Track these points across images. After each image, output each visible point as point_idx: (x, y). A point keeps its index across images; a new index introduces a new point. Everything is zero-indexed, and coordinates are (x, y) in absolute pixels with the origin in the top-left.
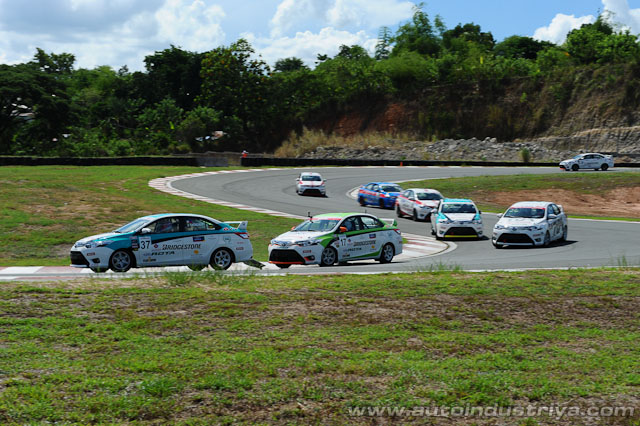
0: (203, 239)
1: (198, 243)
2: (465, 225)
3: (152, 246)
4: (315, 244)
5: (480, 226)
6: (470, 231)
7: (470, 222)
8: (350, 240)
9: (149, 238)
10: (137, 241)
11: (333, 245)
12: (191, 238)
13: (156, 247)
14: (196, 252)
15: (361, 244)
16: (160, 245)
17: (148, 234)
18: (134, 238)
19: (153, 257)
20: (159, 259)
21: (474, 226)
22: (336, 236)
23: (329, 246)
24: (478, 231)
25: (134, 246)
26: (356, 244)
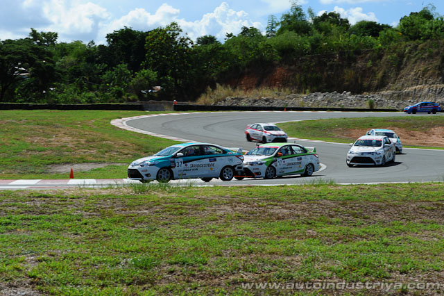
0: (215, 160)
1: (213, 163)
3: (183, 165)
4: (261, 164)
8: (284, 161)
9: (181, 160)
10: (174, 162)
11: (273, 165)
12: (208, 159)
13: (186, 165)
14: (211, 169)
15: (292, 164)
16: (189, 164)
17: (181, 157)
18: (172, 159)
19: (185, 172)
20: (188, 174)
22: (275, 159)
23: (270, 166)
25: (172, 165)
26: (289, 164)
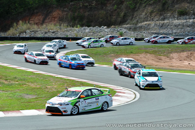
2: (154, 83)
4: (68, 104)
5: (161, 83)
6: (157, 85)
7: (156, 81)
8: (85, 102)
11: (77, 104)
15: (92, 103)
21: (159, 83)
22: (78, 100)
23: (75, 105)
24: (160, 85)
26: (89, 103)
